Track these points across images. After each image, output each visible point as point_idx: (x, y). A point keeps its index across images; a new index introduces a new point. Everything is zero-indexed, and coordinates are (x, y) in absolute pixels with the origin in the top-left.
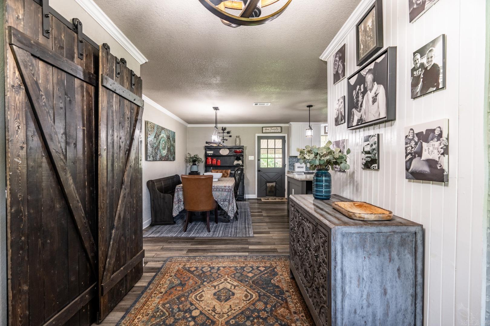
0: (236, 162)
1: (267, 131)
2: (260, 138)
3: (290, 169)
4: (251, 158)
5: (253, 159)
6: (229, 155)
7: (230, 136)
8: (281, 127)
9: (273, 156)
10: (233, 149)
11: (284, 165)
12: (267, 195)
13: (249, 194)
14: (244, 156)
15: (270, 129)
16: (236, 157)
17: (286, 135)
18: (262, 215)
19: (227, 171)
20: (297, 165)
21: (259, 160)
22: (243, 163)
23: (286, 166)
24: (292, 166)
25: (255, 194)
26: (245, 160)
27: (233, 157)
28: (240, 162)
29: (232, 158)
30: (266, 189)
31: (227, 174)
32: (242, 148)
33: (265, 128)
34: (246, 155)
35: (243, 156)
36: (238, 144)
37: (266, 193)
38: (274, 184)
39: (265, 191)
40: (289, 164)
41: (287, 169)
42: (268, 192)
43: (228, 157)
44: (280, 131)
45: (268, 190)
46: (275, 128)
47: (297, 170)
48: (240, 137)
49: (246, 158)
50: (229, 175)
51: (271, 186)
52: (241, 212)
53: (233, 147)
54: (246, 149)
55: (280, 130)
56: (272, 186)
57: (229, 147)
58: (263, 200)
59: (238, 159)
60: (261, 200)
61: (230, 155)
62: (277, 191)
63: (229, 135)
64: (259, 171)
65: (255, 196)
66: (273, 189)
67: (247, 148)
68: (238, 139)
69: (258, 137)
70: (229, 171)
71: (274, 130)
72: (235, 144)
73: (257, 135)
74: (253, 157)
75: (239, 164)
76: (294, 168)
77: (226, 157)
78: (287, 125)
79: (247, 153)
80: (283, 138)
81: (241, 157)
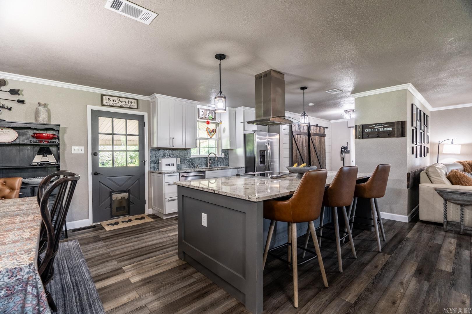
0: (38, 159)
1: (111, 103)
2: (96, 114)
3: (152, 168)
4: (77, 150)
5: (83, 152)
6: (18, 141)
7: (21, 102)
8: (137, 100)
9: (123, 148)
10: (29, 131)
11: (143, 163)
12: (112, 216)
13: (73, 220)
14: (61, 146)
15: (117, 101)
16: (37, 149)
17: (146, 115)
18: (127, 282)
19: (10, 181)
20: (164, 161)
21: (95, 154)
22: (58, 158)
23: (147, 163)
24: (156, 162)
25: (88, 218)
26: (63, 153)
27: (29, 148)
28: (51, 159)
29: (28, 151)
30: (111, 205)
31: (12, 189)
32: (56, 129)
33: (107, 97)
34: (65, 145)
35: (58, 146)
36: (43, 119)
37: (111, 212)
38: (126, 195)
39: (109, 209)
40: (150, 160)
41: (147, 168)
42: (114, 210)
43: (14, 149)
44: (136, 107)
45: (115, 206)
46: (127, 100)
47: (164, 169)
48: (49, 107)
49: (64, 150)
50: (16, 192)
51: (120, 198)
52: (63, 288)
53: (28, 126)
54: (65, 132)
55: (135, 104)
56: (122, 198)
57: (16, 125)
58: (108, 228)
59: (44, 151)
60: (103, 228)
61: (21, 142)
62: (132, 205)
63: (16, 97)
64: (95, 174)
65: (88, 222)
66: (125, 204)
67: (68, 130)
68: (42, 110)
69: (93, 111)
70: (18, 182)
71: (124, 103)
72: (36, 120)
73: (90, 108)
74: (83, 148)
75: (48, 164)
76: (158, 166)
77: (8, 148)
78: (147, 98)
79: (66, 141)
80: (141, 119)
81: (53, 149)
